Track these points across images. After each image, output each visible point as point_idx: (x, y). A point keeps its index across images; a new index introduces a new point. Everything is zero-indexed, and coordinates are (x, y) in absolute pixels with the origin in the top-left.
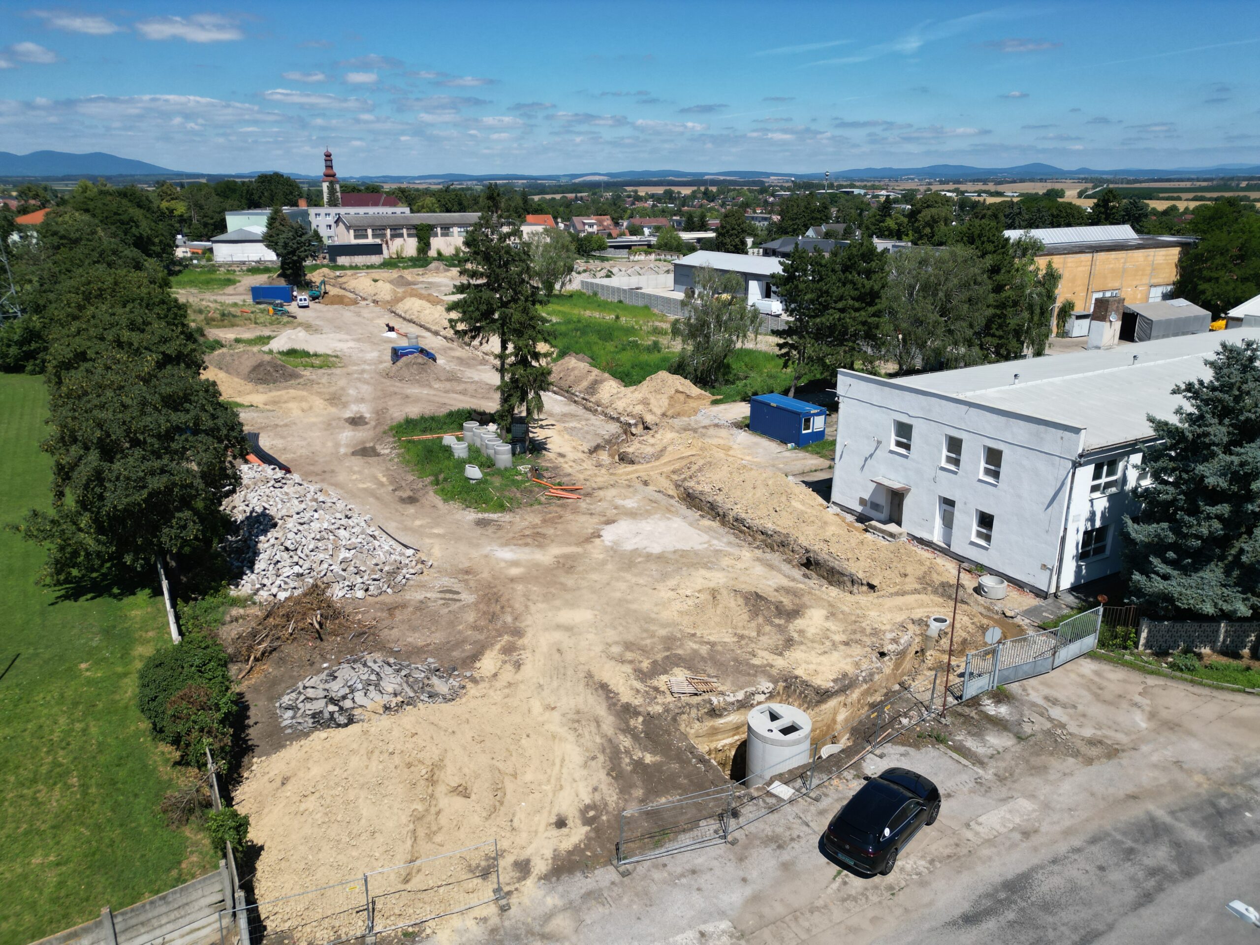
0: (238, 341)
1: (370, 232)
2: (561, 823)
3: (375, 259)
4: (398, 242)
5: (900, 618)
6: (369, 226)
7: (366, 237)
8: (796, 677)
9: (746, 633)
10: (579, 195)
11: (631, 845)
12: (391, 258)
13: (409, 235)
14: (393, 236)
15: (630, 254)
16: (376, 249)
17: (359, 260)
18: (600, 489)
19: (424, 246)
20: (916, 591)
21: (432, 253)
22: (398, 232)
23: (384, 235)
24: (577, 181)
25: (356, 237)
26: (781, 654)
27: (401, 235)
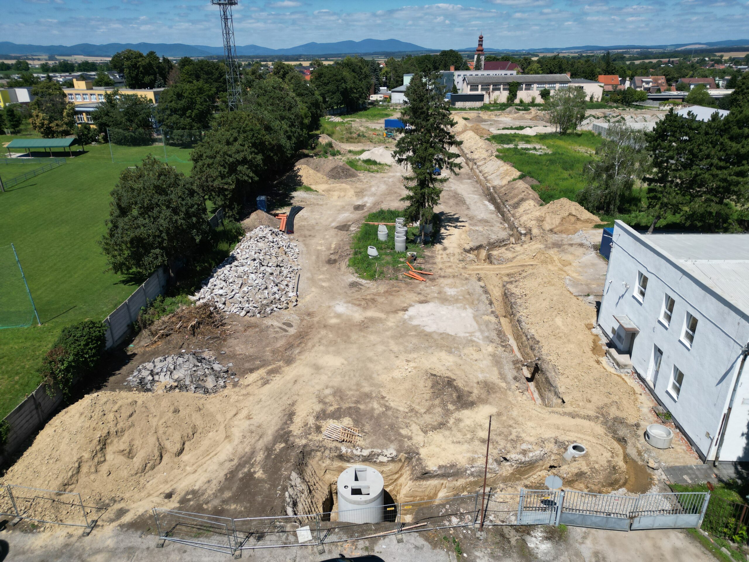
0: (350, 152)
1: (480, 87)
2: (169, 496)
3: (478, 104)
4: (497, 93)
5: (549, 434)
6: (480, 83)
7: (477, 90)
8: (418, 454)
9: (417, 407)
10: (671, 59)
11: (184, 528)
12: (490, 103)
13: (504, 89)
14: (494, 90)
15: (660, 105)
16: (480, 98)
17: (468, 104)
18: (444, 277)
19: (513, 96)
20: (588, 418)
21: (517, 101)
22: (498, 87)
23: (489, 89)
24: (679, 49)
25: (471, 90)
26: (425, 432)
27: (499, 89)
